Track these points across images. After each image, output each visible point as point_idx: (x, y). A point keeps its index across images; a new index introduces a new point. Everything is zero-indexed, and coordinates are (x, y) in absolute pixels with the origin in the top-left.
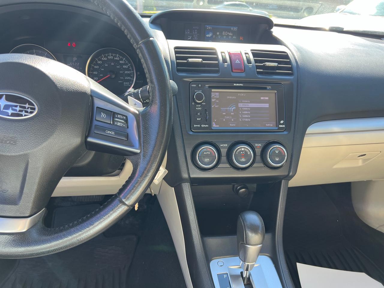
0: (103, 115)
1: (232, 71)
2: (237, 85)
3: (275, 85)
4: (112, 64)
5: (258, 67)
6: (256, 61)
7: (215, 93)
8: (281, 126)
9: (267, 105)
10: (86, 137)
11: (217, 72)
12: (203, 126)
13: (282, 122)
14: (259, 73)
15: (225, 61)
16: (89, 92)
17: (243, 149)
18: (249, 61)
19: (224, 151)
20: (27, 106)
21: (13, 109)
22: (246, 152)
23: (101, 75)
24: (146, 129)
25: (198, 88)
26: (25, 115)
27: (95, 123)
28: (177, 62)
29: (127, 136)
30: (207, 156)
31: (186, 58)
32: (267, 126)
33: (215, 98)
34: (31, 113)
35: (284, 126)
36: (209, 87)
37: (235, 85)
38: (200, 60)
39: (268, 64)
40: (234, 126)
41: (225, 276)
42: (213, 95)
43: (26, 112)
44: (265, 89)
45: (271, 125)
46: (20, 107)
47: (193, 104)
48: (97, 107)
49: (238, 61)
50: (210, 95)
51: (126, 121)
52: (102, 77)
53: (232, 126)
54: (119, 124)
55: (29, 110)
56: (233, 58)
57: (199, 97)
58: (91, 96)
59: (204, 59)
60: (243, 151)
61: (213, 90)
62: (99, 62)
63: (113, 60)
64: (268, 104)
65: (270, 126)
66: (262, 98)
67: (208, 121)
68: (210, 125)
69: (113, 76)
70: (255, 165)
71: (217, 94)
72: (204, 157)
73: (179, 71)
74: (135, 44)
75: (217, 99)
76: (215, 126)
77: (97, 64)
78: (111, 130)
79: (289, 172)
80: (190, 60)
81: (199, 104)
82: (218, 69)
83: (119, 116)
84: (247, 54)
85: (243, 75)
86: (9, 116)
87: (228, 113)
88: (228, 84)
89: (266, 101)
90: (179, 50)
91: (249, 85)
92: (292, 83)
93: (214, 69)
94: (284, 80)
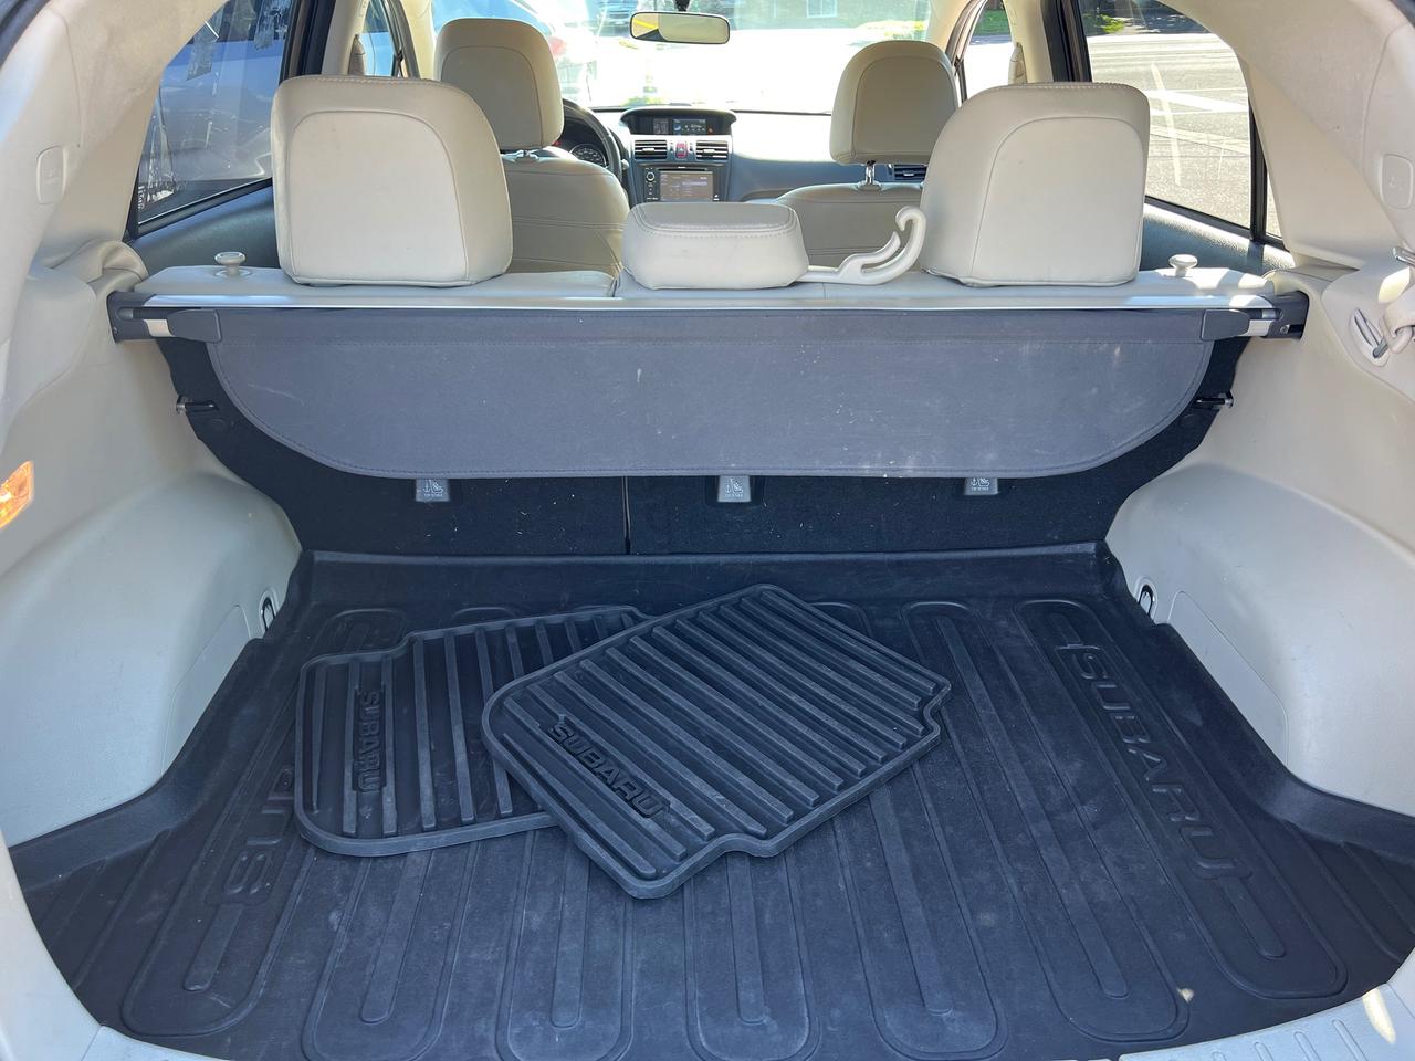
1: (677, 158)
2: (681, 168)
3: (711, 168)
5: (698, 154)
6: (698, 150)
7: (664, 175)
9: (705, 183)
11: (665, 158)
12: (653, 198)
13: (716, 196)
14: (698, 158)
15: (671, 150)
18: (692, 150)
25: (651, 171)
28: (636, 152)
31: (642, 149)
33: (664, 178)
35: (718, 199)
36: (659, 169)
37: (679, 168)
38: (652, 150)
39: (706, 151)
42: (662, 175)
44: (704, 171)
47: (646, 182)
49: (682, 150)
50: (660, 175)
56: (678, 147)
57: (651, 176)
59: (655, 149)
61: (662, 172)
66: (702, 178)
67: (658, 195)
68: (659, 198)
71: (666, 175)
73: (636, 158)
80: (645, 150)
81: (651, 182)
82: (666, 156)
84: (693, 144)
85: (686, 160)
87: (674, 189)
88: (673, 168)
89: (704, 181)
90: (638, 143)
91: (691, 167)
92: (725, 166)
93: (663, 155)
94: (718, 164)
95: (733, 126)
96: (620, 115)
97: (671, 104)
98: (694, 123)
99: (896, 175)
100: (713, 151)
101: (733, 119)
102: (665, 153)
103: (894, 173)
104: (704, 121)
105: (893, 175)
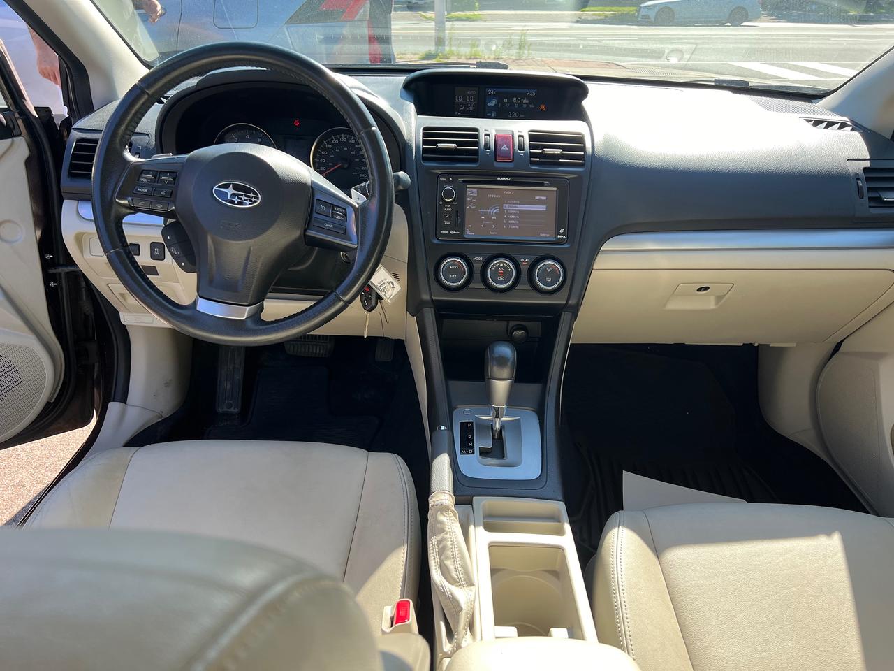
0: (323, 208)
1: (496, 161)
2: (502, 179)
3: (554, 180)
4: (345, 149)
5: (533, 155)
6: (532, 147)
7: (472, 191)
8: (561, 236)
9: (543, 208)
10: (305, 230)
11: (475, 161)
12: (452, 232)
13: (562, 231)
14: (533, 163)
15: (487, 146)
16: (309, 183)
17: (502, 264)
18: (521, 147)
19: (477, 267)
20: (251, 195)
21: (239, 198)
22: (506, 268)
23: (330, 164)
24: (364, 222)
25: (449, 183)
26: (250, 204)
27: (315, 215)
28: (423, 148)
29: (345, 230)
30: (454, 271)
31: (435, 143)
32: (541, 237)
33: (471, 196)
34: (255, 202)
35: (564, 237)
36: (464, 181)
37: (499, 179)
38: (453, 146)
39: (547, 151)
40: (495, 235)
41: (469, 425)
42: (469, 191)
43: (251, 201)
44: (542, 185)
45: (546, 235)
46: (246, 196)
47: (441, 203)
48: (317, 199)
49: (505, 147)
50: (465, 192)
51: (345, 214)
52: (331, 167)
53: (493, 235)
54: (338, 217)
55: (253, 199)
56: (499, 142)
57: (449, 194)
58: (311, 187)
59: (459, 143)
60: (501, 267)
61: (468, 186)
62: (328, 146)
63: (345, 144)
64: (545, 207)
65: (546, 237)
66: (537, 198)
67: (460, 226)
68: (462, 231)
69: (346, 166)
70: (518, 288)
71: (475, 190)
72: (449, 272)
73: (425, 159)
74: (357, 133)
75: (474, 197)
76: (469, 233)
77: (325, 149)
78: (329, 222)
79: (568, 301)
80: (440, 145)
81: (448, 203)
82: (476, 157)
83: (338, 209)
84: (522, 136)
85: (511, 165)
86: (235, 204)
87: (489, 217)
88: (489, 178)
89: (540, 203)
90: (429, 132)
91: (519, 179)
92: (580, 177)
93: (473, 156)
94: (569, 173)
95: (586, 103)
96: (402, 79)
97: (479, 65)
98: (518, 95)
99: (871, 199)
100: (559, 151)
101: (584, 92)
102: (476, 152)
103: (867, 195)
104: (533, 93)
105: (866, 199)
